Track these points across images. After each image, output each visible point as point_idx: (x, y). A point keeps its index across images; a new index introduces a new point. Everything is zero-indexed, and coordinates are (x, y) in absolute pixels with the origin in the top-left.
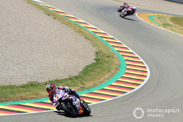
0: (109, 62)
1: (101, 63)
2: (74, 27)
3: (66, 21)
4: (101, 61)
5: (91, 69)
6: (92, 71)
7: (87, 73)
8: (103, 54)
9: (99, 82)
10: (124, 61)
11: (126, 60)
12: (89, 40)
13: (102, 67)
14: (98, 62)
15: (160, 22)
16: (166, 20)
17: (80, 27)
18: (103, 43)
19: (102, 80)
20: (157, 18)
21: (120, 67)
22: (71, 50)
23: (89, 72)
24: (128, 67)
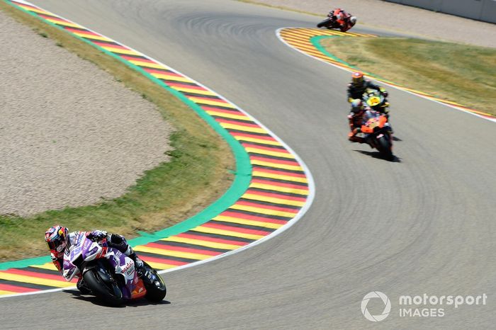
0: (206, 161)
1: (186, 164)
2: (111, 68)
3: (90, 54)
4: (184, 158)
5: (158, 179)
6: (162, 184)
7: (148, 190)
8: (189, 139)
9: (181, 212)
10: (247, 156)
11: (253, 155)
12: (151, 101)
13: (188, 174)
14: (177, 160)
15: (341, 53)
16: (357, 46)
17: (127, 67)
18: (189, 109)
19: (189, 207)
20: (333, 41)
21: (235, 174)
22: (104, 130)
23: (153, 186)
24: (256, 173)
